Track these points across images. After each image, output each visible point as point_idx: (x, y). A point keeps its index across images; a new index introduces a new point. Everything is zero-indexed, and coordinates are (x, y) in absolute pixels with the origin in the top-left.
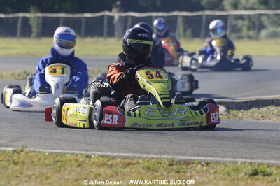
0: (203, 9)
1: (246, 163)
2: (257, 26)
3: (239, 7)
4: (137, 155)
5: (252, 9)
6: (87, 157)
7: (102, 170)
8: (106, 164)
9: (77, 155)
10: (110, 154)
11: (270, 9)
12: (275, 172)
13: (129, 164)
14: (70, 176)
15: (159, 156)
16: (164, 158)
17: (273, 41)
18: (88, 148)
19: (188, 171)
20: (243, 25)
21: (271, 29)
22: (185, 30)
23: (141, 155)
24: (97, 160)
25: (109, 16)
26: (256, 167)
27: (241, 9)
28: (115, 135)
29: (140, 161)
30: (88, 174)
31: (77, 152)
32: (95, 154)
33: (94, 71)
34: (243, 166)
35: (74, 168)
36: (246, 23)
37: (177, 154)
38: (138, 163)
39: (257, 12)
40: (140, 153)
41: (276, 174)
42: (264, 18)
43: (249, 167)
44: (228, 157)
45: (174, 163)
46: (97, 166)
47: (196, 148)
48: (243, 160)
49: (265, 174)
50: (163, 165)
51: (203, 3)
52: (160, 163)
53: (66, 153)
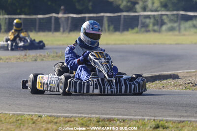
0: (121, 11)
1: (151, 119)
2: (159, 23)
3: (148, 9)
4: (74, 115)
5: (156, 11)
6: (39, 116)
7: (49, 126)
8: (52, 122)
9: (32, 115)
10: (55, 114)
11: (168, 10)
12: (171, 126)
13: (69, 121)
15: (89, 116)
16: (93, 117)
17: (171, 33)
18: (40, 110)
19: (110, 126)
20: (150, 22)
21: (169, 25)
22: (109, 26)
23: (77, 115)
24: (46, 119)
25: (55, 17)
26: (158, 123)
27: (148, 11)
28: (59, 101)
29: (76, 119)
30: (40, 129)
31: (33, 113)
32: (44, 115)
33: (45, 56)
34: (149, 122)
35: (30, 125)
36: (152, 20)
37: (102, 114)
38: (75, 120)
39: (160, 13)
40: (77, 113)
42: (164, 17)
43: (153, 123)
44: (138, 116)
45: (100, 120)
46: (46, 123)
47: (116, 109)
48: (148, 118)
49: (164, 128)
50: (92, 122)
51: (121, 7)
52: (91, 120)
53: (24, 114)
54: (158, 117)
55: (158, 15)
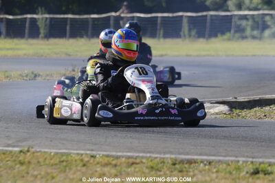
0: (208, 9)
1: (247, 162)
2: (261, 26)
3: (243, 8)
4: (141, 155)
5: (256, 9)
6: (92, 156)
7: (106, 170)
8: (110, 164)
9: (82, 155)
10: (114, 153)
11: (273, 9)
13: (133, 164)
14: (75, 176)
15: (162, 156)
16: (167, 158)
18: (93, 148)
19: (191, 170)
20: (247, 25)
22: (190, 30)
23: (144, 155)
24: (101, 160)
25: (115, 17)
26: (257, 166)
27: (245, 10)
28: (119, 135)
29: (144, 161)
30: (92, 174)
31: (82, 152)
32: (99, 154)
34: (244, 165)
35: (79, 168)
36: (250, 23)
37: (180, 154)
38: (142, 162)
39: (261, 12)
40: (144, 152)
42: (267, 18)
43: (251, 166)
44: (231, 156)
45: (177, 162)
46: (101, 165)
47: (199, 147)
48: (244, 159)
49: (266, 173)
50: (166, 164)
51: (208, 3)
52: (164, 162)
53: (71, 153)
54: (257, 158)
55: (258, 15)
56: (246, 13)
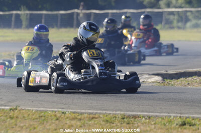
0: (145, 7)
1: (177, 117)
2: (184, 19)
3: (171, 6)
4: (99, 112)
5: (180, 7)
6: (63, 113)
7: (73, 122)
8: (76, 118)
9: (56, 112)
10: (79, 111)
11: (193, 7)
12: (198, 123)
13: (93, 118)
14: (51, 127)
15: (114, 113)
16: (118, 114)
17: (195, 30)
18: (63, 107)
19: (135, 123)
20: (174, 19)
21: (194, 22)
23: (101, 112)
24: (70, 115)
25: (77, 13)
26: (184, 120)
28: (82, 98)
29: (101, 116)
30: (64, 125)
31: (56, 110)
32: (68, 111)
34: (175, 119)
35: (54, 121)
36: (176, 17)
37: (127, 111)
38: (99, 117)
39: (184, 9)
40: (101, 110)
41: (199, 125)
42: (189, 14)
43: (179, 120)
44: (164, 113)
45: (125, 117)
46: (70, 119)
47: (141, 106)
48: (175, 115)
49: (191, 125)
50: (117, 118)
51: (145, 3)
52: (115, 117)
53: (47, 111)
54: (185, 114)
55: (182, 11)
56: (173, 10)
